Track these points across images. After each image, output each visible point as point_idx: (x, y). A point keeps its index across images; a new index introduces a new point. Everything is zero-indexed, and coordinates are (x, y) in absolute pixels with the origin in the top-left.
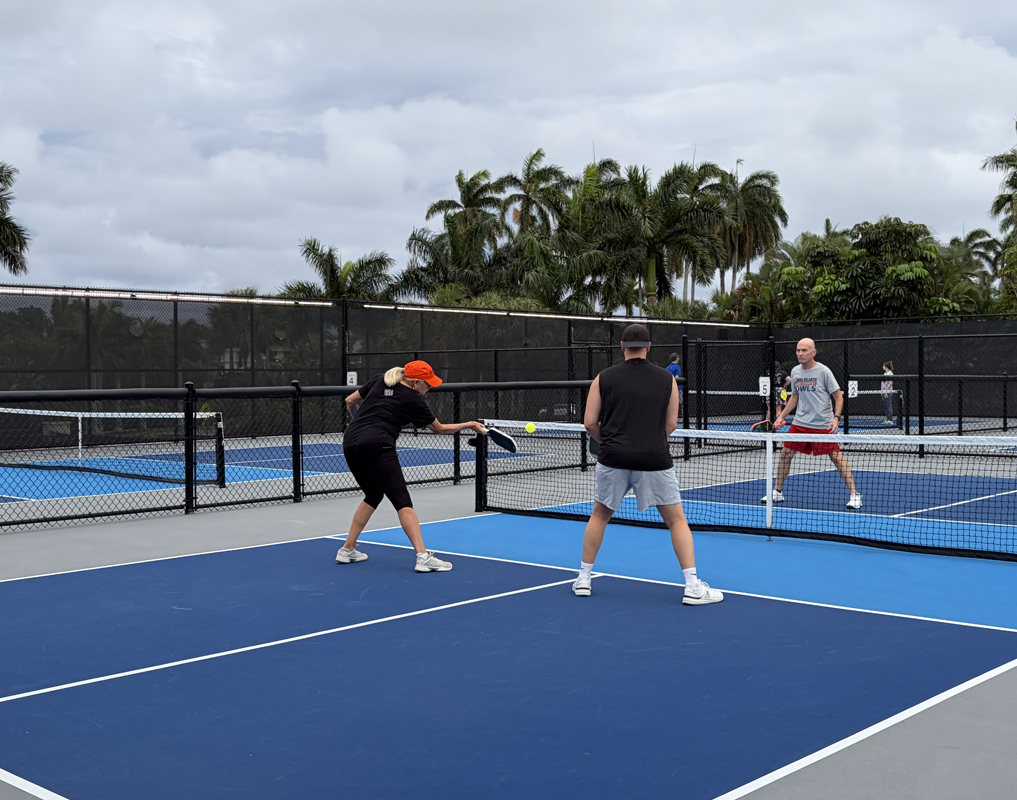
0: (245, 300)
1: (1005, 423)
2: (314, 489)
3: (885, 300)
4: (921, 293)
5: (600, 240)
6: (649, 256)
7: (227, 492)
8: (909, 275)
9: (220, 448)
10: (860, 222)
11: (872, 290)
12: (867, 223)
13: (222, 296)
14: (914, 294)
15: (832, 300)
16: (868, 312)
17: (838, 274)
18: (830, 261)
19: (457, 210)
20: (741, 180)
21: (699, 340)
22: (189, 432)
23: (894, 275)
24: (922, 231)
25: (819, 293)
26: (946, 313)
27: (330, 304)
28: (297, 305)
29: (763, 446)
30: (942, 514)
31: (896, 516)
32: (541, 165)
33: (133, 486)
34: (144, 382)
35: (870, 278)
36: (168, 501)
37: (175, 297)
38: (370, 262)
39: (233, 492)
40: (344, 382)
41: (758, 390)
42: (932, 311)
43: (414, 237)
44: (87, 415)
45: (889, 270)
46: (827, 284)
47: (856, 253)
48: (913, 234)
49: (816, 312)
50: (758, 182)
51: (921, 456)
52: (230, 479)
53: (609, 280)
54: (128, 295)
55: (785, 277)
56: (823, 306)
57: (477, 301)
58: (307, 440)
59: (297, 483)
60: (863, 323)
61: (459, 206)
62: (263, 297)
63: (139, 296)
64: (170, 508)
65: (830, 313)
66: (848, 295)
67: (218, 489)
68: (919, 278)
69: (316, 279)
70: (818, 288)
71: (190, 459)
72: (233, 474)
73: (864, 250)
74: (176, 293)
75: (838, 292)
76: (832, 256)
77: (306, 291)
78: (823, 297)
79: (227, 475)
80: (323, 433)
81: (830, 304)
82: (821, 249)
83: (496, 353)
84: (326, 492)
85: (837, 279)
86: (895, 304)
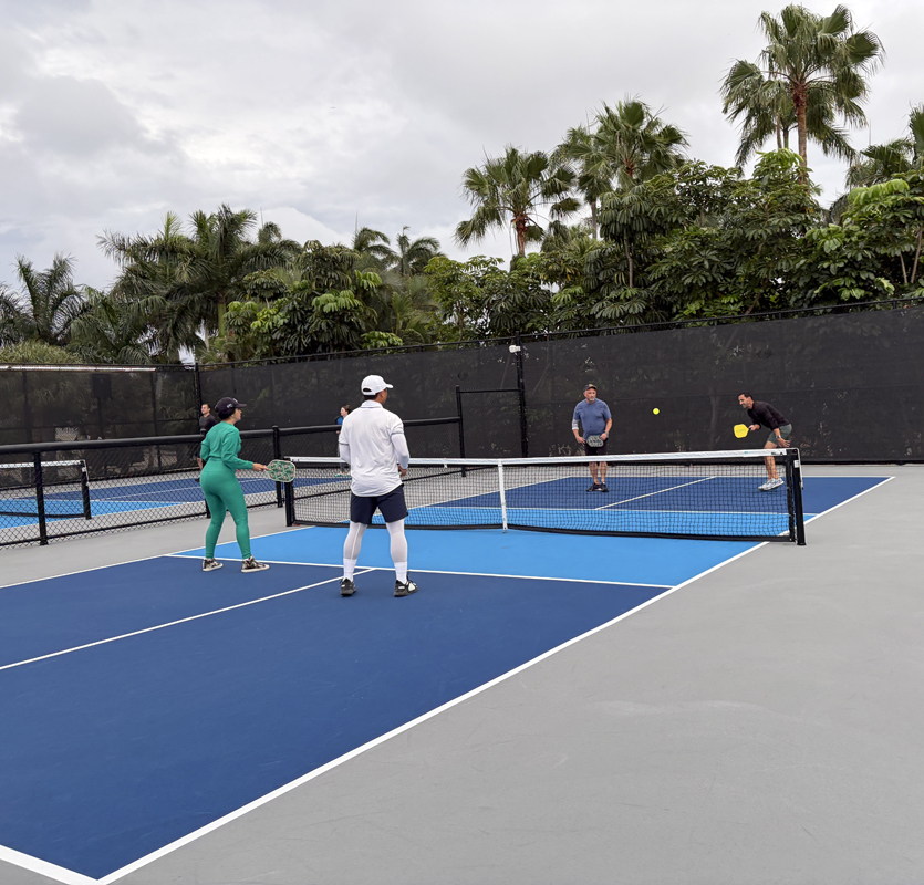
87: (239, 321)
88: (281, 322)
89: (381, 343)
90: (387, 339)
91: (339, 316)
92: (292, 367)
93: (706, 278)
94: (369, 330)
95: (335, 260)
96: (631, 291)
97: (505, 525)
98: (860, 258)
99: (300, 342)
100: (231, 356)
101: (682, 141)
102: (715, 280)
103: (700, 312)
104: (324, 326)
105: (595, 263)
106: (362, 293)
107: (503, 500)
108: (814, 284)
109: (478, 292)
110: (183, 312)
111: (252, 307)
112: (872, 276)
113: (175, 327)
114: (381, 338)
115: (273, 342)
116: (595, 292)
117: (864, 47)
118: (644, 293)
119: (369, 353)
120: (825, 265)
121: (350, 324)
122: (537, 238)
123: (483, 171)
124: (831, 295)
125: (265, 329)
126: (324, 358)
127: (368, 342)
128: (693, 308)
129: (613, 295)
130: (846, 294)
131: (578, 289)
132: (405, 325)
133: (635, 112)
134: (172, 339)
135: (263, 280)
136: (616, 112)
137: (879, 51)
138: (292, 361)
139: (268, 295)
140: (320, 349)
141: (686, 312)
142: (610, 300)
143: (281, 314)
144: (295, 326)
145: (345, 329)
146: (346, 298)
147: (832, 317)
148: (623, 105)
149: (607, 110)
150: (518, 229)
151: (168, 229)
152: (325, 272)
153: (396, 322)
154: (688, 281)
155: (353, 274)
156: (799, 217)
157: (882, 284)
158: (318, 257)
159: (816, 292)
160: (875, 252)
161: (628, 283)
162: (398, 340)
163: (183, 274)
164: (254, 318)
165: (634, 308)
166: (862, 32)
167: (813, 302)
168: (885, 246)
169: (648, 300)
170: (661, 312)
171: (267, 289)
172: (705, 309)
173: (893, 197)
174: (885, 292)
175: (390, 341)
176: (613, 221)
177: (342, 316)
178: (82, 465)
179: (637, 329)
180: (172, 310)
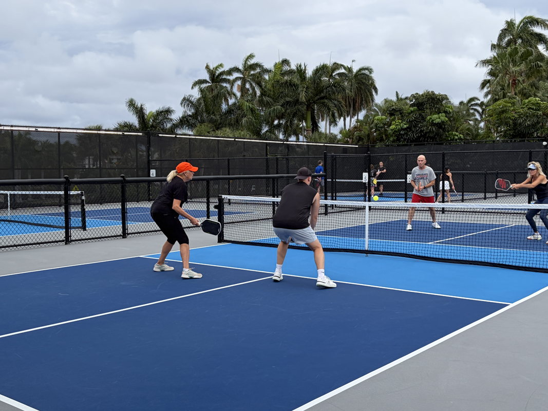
0: (96, 132)
1: (485, 196)
2: (133, 231)
3: (426, 133)
4: (444, 130)
5: (282, 101)
6: (307, 110)
7: (87, 233)
8: (438, 121)
9: (83, 210)
10: (414, 93)
11: (420, 128)
12: (417, 94)
13: (84, 129)
14: (441, 130)
15: (400, 133)
16: (418, 139)
17: (403, 120)
18: (398, 113)
19: (208, 85)
20: (355, 71)
21: (333, 154)
22: (67, 202)
23: (431, 120)
24: (445, 98)
25: (393, 129)
26: (456, 140)
27: (141, 134)
28: (123, 134)
29: (364, 208)
30: (453, 242)
31: (430, 243)
32: (252, 62)
33: (38, 230)
34: (43, 175)
35: (418, 122)
36: (56, 238)
37: (59, 130)
38: (162, 112)
39: (90, 233)
40: (149, 176)
41: (362, 179)
42: (449, 139)
43: (184, 99)
44: (12, 193)
45: (428, 118)
46: (397, 125)
47: (412, 109)
48: (441, 99)
49: (391, 139)
50: (363, 72)
51: (443, 213)
52: (89, 226)
53: (287, 122)
54: (34, 129)
55: (376, 121)
56: (395, 136)
57: (219, 132)
58: (129, 205)
59: (124, 228)
60: (415, 145)
61: (209, 83)
62: (105, 130)
63: (39, 129)
64: (57, 242)
65: (398, 140)
66: (407, 131)
67: (82, 231)
68: (443, 122)
69: (134, 120)
70: (393, 127)
71: (67, 215)
72: (90, 224)
73: (416, 108)
74: (59, 128)
75: (402, 129)
76: (400, 111)
77: (128, 127)
78: (395, 131)
79: (87, 224)
80: (138, 202)
81: (398, 135)
82: (394, 107)
83: (229, 160)
84: (139, 233)
85: (402, 122)
86: (431, 135)
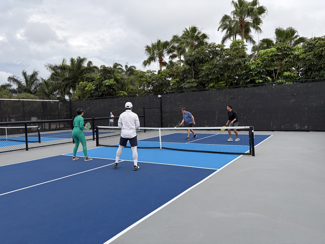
87: (82, 88)
88: (94, 88)
89: (122, 94)
90: (123, 93)
91: (110, 86)
92: (96, 101)
93: (216, 76)
94: (118, 91)
95: (109, 71)
96: (193, 80)
97: (161, 148)
98: (262, 71)
99: (99, 94)
100: (79, 97)
101: (207, 38)
102: (218, 77)
103: (213, 86)
104: (105, 89)
105: (183, 72)
106: (116, 80)
107: (160, 140)
108: (248, 78)
109: (149, 80)
110: (66, 85)
111: (86, 84)
112: (265, 76)
113: (64, 90)
114: (121, 93)
115: (91, 94)
116: (182, 80)
117: (262, 10)
118: (197, 80)
119: (118, 97)
120: (251, 73)
121: (113, 89)
122: (165, 65)
123: (151, 46)
124: (253, 81)
125: (89, 90)
126: (106, 98)
127: (118, 94)
128: (212, 85)
129: (188, 81)
130: (257, 81)
131: (178, 79)
132: (128, 89)
133: (194, 29)
134: (64, 93)
135: (89, 76)
136: (188, 29)
137: (266, 11)
138: (96, 99)
139: (90, 80)
140: (104, 96)
141: (209, 86)
142: (187, 82)
143: (94, 86)
144: (98, 89)
145: (112, 90)
146: (112, 81)
147: (253, 88)
148: (191, 27)
149: (186, 29)
150: (160, 62)
151: (63, 63)
152: (106, 74)
153: (125, 89)
154: (211, 77)
155: (114, 75)
156: (243, 59)
157: (268, 78)
158: (104, 70)
159: (248, 80)
160: (266, 69)
161: (192, 78)
162: (126, 94)
163: (67, 75)
164: (86, 87)
165: (194, 85)
166: (261, 6)
167: (247, 83)
168: (269, 67)
169: (198, 82)
170: (202, 86)
171: (90, 79)
172: (215, 85)
173: (272, 53)
174: (269, 81)
175: (124, 94)
176: (189, 60)
177: (111, 87)
178: (38, 127)
179: (195, 91)
180: (64, 85)
